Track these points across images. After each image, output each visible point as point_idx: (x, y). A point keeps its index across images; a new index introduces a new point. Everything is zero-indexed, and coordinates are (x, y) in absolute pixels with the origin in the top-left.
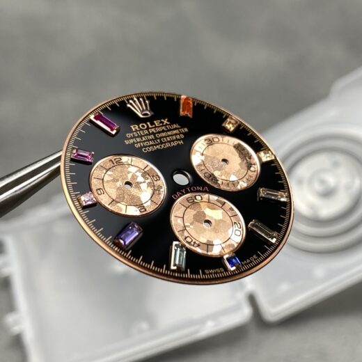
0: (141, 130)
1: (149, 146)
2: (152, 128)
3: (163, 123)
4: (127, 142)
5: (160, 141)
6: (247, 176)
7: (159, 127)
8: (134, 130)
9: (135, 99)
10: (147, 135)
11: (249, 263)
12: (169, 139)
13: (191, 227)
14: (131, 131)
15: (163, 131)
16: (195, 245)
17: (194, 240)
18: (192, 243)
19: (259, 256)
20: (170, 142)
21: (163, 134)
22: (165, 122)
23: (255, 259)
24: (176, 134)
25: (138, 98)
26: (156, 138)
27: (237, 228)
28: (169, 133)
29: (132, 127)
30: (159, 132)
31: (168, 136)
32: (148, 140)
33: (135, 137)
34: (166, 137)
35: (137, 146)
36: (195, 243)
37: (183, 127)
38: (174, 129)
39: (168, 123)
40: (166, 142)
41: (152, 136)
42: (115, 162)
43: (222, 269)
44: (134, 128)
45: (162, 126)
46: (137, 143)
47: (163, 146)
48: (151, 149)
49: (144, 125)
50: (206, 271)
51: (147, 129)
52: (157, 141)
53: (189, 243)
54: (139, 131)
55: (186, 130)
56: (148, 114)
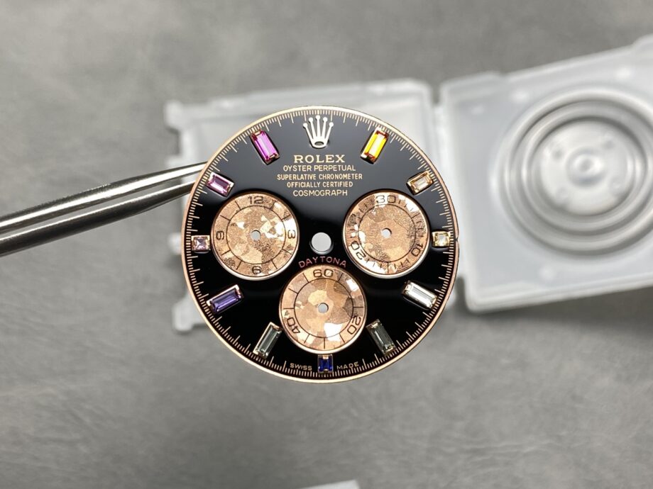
0: (305, 163)
1: (303, 189)
2: (319, 164)
3: (336, 159)
4: (279, 177)
5: (321, 185)
6: (403, 260)
7: (328, 164)
8: (296, 162)
9: (318, 118)
10: (308, 172)
11: (346, 369)
12: (332, 185)
13: (302, 307)
14: (292, 163)
15: (331, 172)
16: (295, 331)
17: (297, 324)
18: (293, 327)
19: (361, 364)
20: (331, 189)
21: (329, 176)
22: (340, 159)
23: (354, 367)
24: (345, 180)
25: (322, 116)
26: (317, 180)
27: (354, 324)
28: (337, 177)
29: (296, 156)
30: (325, 172)
31: (334, 180)
32: (306, 181)
33: (292, 172)
34: (330, 180)
35: (290, 185)
36: (296, 327)
37: (357, 172)
38: (345, 172)
39: (343, 161)
40: (327, 188)
41: (314, 176)
42: (253, 200)
43: (310, 368)
44: (297, 158)
45: (332, 164)
46: (291, 181)
47: (320, 193)
48: (304, 193)
49: (312, 157)
50: (292, 365)
51: (313, 165)
52: (316, 185)
53: (290, 326)
54: (302, 164)
55: (360, 176)
56: (323, 143)
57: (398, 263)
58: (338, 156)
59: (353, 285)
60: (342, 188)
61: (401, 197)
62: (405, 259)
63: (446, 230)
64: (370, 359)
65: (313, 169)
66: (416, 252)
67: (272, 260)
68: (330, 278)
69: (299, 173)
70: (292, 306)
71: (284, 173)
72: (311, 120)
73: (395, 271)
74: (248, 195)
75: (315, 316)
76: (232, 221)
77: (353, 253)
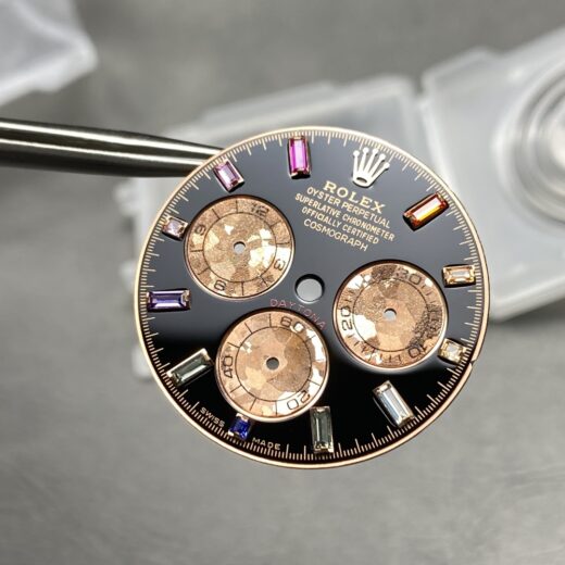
0: (335, 195)
1: (319, 222)
2: (350, 202)
3: (373, 205)
4: (299, 197)
5: (341, 226)
6: (394, 355)
7: (361, 207)
8: (325, 189)
9: (375, 151)
10: (334, 207)
11: (261, 446)
12: (353, 232)
13: (249, 351)
14: (320, 187)
15: (360, 217)
16: (228, 373)
17: (233, 367)
18: (227, 368)
19: (283, 449)
20: (350, 236)
21: (355, 221)
22: (378, 207)
23: (273, 449)
24: (372, 233)
25: (380, 152)
26: (339, 219)
27: (299, 399)
28: (364, 225)
29: (328, 183)
30: (353, 215)
31: (358, 228)
32: (326, 214)
33: (315, 198)
34: (354, 226)
35: (305, 210)
36: (231, 370)
37: (391, 231)
38: (376, 225)
39: (379, 212)
40: (346, 233)
41: (338, 213)
42: (256, 209)
43: (222, 424)
44: (329, 186)
45: (366, 209)
46: (309, 207)
47: (335, 234)
48: (318, 227)
49: (347, 192)
50: (203, 410)
51: (343, 200)
52: (336, 224)
53: (224, 365)
54: (331, 194)
55: (392, 237)
56: (366, 181)
57: (386, 355)
58: (376, 203)
59: (320, 355)
60: (364, 241)
61: (428, 282)
62: (397, 354)
63: (462, 344)
64: (296, 449)
65: (341, 204)
66: (414, 352)
67: (243, 283)
68: (298, 335)
69: (323, 202)
70: (238, 345)
71: (305, 194)
72: (366, 150)
73: (379, 361)
74: (253, 201)
75: (259, 368)
76: (222, 221)
77: (340, 319)
